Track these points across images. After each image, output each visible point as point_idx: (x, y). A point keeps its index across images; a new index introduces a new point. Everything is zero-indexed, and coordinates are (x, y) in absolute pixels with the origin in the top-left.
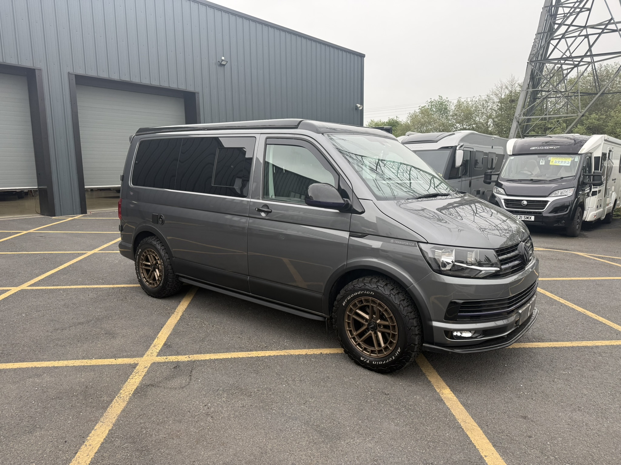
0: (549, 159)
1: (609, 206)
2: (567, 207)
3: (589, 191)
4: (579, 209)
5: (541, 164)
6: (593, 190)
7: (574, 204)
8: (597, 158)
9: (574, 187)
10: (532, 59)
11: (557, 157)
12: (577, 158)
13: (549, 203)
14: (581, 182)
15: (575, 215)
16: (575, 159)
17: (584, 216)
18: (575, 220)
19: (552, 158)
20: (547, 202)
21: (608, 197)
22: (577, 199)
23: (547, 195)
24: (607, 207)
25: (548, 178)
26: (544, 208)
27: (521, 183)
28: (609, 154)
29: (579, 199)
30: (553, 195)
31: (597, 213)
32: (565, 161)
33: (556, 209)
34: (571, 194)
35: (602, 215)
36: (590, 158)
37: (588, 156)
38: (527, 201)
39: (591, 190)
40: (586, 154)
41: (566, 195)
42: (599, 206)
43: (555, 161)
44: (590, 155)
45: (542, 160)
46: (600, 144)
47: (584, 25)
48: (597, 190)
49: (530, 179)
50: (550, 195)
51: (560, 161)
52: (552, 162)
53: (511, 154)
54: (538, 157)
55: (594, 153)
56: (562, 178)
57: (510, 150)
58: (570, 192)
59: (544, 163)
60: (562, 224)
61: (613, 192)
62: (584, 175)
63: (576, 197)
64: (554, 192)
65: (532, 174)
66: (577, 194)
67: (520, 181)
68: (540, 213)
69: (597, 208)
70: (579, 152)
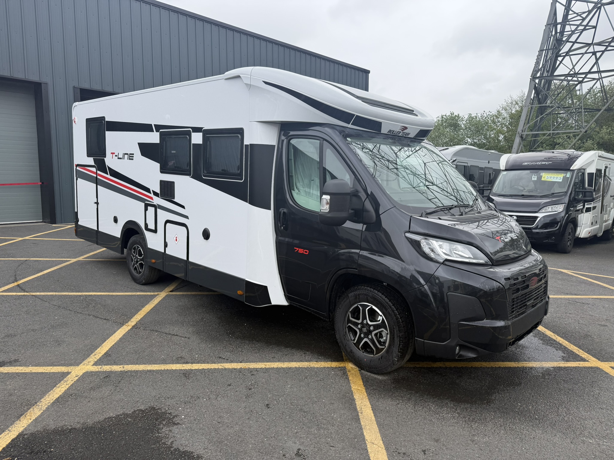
0: (541, 175)
1: (607, 223)
2: (557, 223)
3: (582, 207)
4: (571, 226)
5: (533, 179)
6: (586, 206)
7: (564, 221)
8: (591, 175)
9: (565, 203)
10: (535, 75)
11: (548, 172)
12: (569, 175)
13: (539, 219)
14: (573, 198)
15: (565, 232)
16: (566, 175)
17: (578, 232)
18: (565, 236)
19: (544, 173)
20: (537, 217)
21: (606, 214)
22: (567, 215)
23: (536, 211)
24: (604, 224)
25: (539, 193)
26: (534, 224)
27: (512, 198)
28: (605, 170)
29: (569, 215)
30: (544, 211)
31: (591, 230)
32: (557, 177)
33: (545, 226)
34: (561, 210)
35: (598, 232)
36: (583, 174)
37: (581, 171)
38: (517, 216)
39: (584, 206)
40: (579, 170)
41: (556, 211)
42: (594, 223)
43: (547, 176)
44: (583, 171)
45: (535, 175)
46: (593, 160)
47: (591, 42)
48: (591, 206)
49: (521, 194)
50: (540, 211)
51: (552, 176)
52: (544, 178)
53: (504, 169)
54: (531, 172)
55: (587, 169)
56: (553, 194)
57: (502, 166)
58: (560, 208)
59: (536, 179)
60: (552, 240)
61: (612, 208)
62: (575, 191)
63: (567, 213)
64: (545, 208)
65: (525, 189)
66: (567, 209)
67: (511, 196)
68: (530, 229)
69: (592, 224)
70: (571, 168)
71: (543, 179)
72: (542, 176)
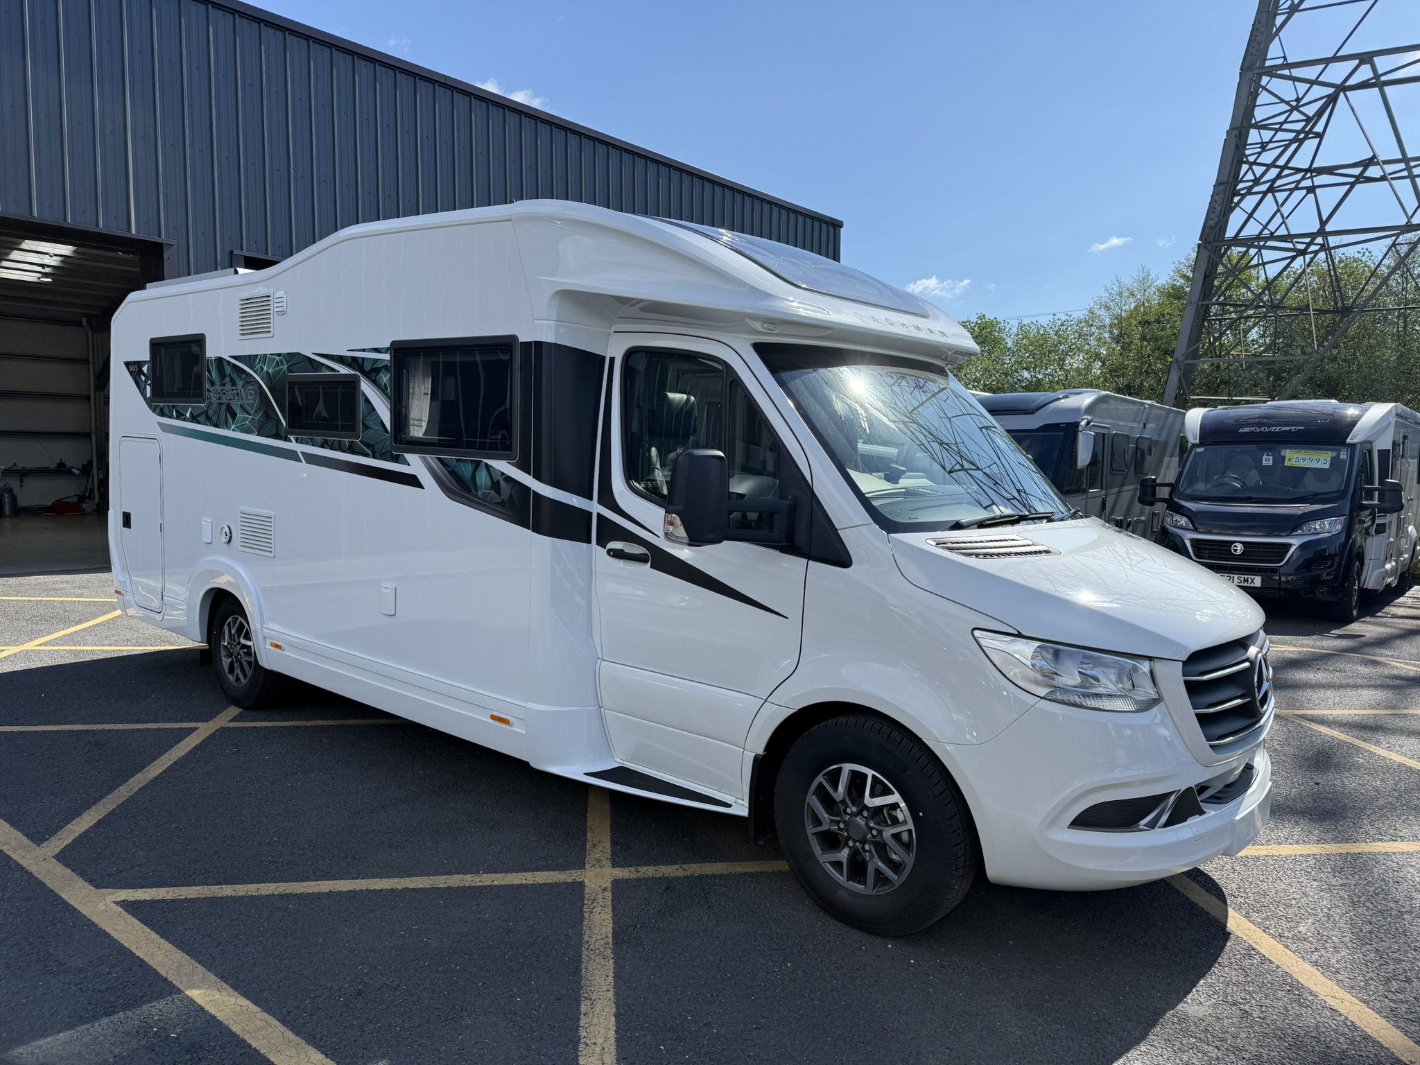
0: (1282, 454)
1: (1404, 557)
2: (1332, 557)
3: (1370, 523)
5: (1264, 463)
6: (1377, 522)
7: (1346, 552)
8: (1383, 454)
9: (1343, 515)
10: (1206, 236)
11: (1297, 449)
12: (1344, 454)
13: (1292, 549)
14: (1356, 504)
16: (1339, 454)
17: (1364, 577)
19: (1288, 451)
20: (1286, 546)
22: (1350, 541)
23: (1287, 531)
24: (1401, 559)
25: (1284, 493)
26: (1282, 560)
27: (1224, 503)
28: (1404, 443)
29: (1353, 540)
30: (1300, 532)
31: (1386, 572)
32: (1317, 459)
33: (1308, 563)
34: (1336, 530)
36: (1370, 453)
37: (1366, 448)
38: (1242, 543)
39: (1373, 521)
40: (1362, 443)
41: (1326, 533)
42: (1389, 556)
43: (1297, 457)
44: (1368, 446)
45: (1268, 455)
46: (1390, 423)
47: (1306, 166)
48: (1386, 520)
50: (1293, 532)
51: (1308, 457)
52: (1289, 460)
53: (1199, 441)
54: (1257, 449)
55: (1376, 442)
56: (1316, 495)
57: (1193, 434)
58: (1335, 526)
59: (1271, 463)
60: (1322, 595)
61: (1409, 525)
62: (1360, 488)
63: (1349, 536)
64: (1303, 526)
66: (1349, 528)
68: (1274, 571)
69: (1386, 561)
70: (1348, 441)
71: (1287, 463)
72: (1284, 457)
